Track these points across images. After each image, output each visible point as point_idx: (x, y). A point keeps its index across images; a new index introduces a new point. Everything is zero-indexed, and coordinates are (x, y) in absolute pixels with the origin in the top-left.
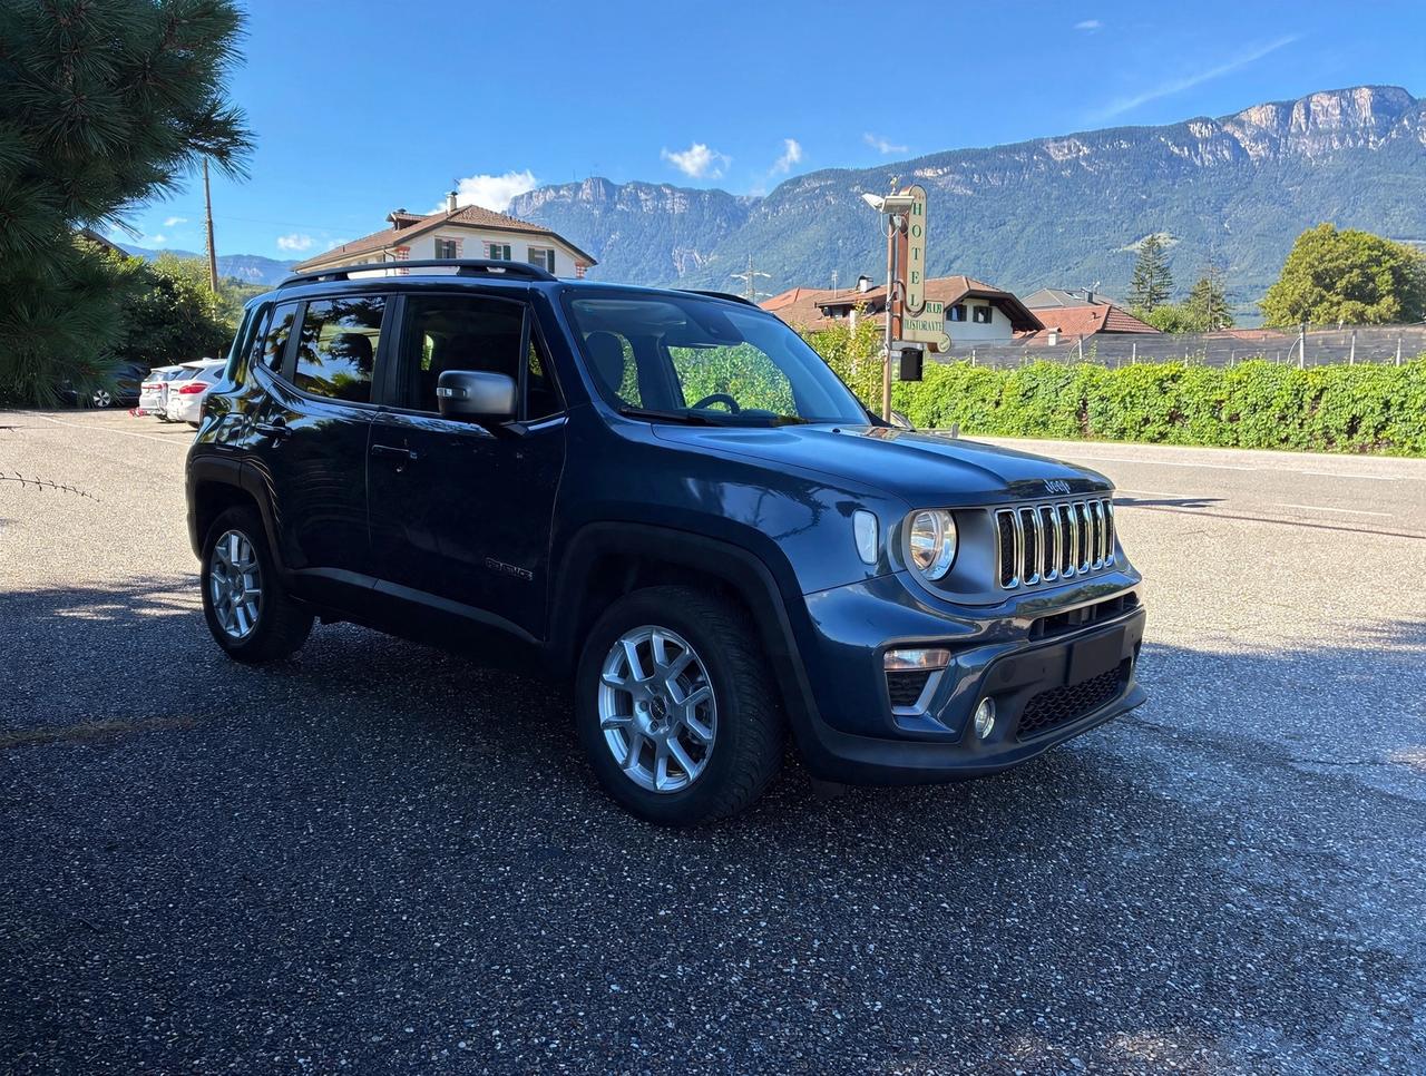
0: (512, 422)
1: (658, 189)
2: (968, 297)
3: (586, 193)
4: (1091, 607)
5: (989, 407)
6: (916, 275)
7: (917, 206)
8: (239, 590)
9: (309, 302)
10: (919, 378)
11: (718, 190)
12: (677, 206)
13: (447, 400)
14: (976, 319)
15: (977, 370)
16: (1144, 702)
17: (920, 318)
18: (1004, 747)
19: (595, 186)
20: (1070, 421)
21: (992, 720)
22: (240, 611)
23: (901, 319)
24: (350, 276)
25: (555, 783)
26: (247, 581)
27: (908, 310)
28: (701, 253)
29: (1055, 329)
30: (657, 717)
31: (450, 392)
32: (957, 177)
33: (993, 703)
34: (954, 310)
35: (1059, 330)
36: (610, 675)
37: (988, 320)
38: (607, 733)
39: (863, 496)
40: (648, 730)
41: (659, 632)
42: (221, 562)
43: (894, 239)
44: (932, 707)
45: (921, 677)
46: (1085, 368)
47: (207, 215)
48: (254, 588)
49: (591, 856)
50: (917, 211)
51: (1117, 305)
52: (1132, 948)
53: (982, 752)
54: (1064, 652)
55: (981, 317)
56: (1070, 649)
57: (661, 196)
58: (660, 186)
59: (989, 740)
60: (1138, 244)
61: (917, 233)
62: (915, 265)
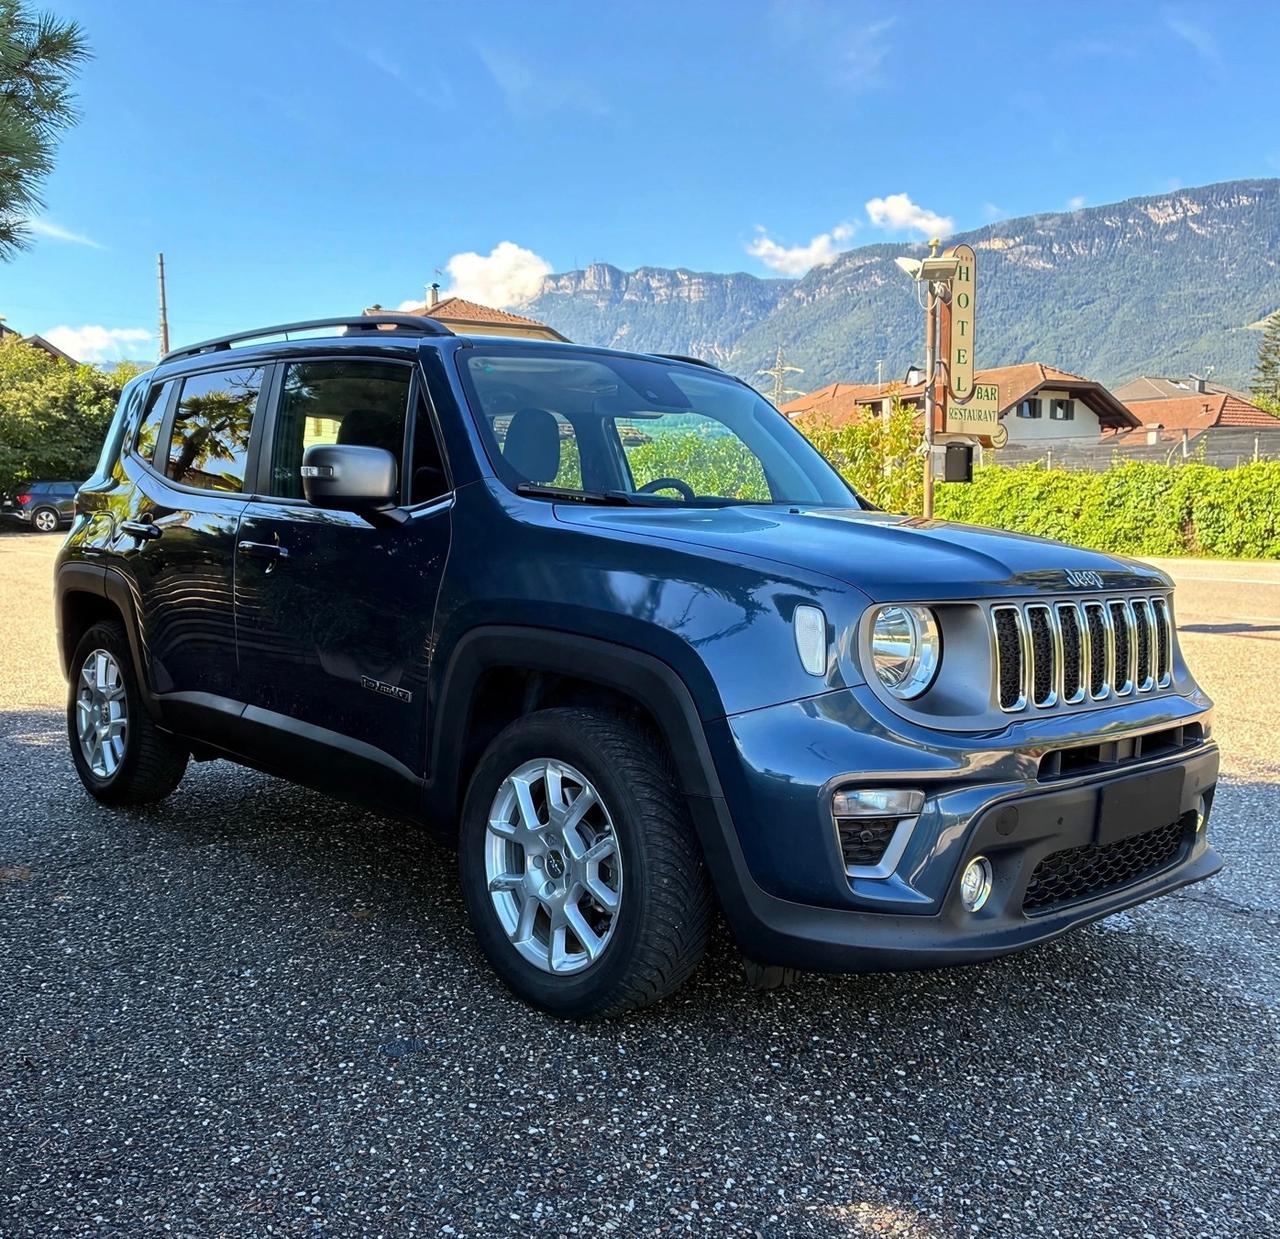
0: (390, 506)
1: (672, 274)
2: (1043, 389)
3: (590, 281)
4: (1134, 740)
5: (1067, 519)
6: (962, 353)
7: (964, 270)
8: (105, 720)
9: (185, 378)
10: (968, 478)
11: (743, 273)
12: (693, 293)
13: (312, 480)
14: (1053, 416)
15: (1055, 473)
16: (1216, 872)
17: (969, 406)
18: (1003, 924)
19: (599, 276)
20: (1171, 535)
21: (988, 886)
22: (106, 745)
23: (944, 408)
24: (233, 346)
25: (437, 960)
26: (114, 708)
27: (954, 397)
28: (722, 345)
29: (1157, 425)
30: (554, 875)
31: (315, 471)
32: (1031, 248)
33: (988, 865)
34: (1026, 405)
35: (1161, 427)
36: (499, 820)
37: (1069, 416)
38: (496, 896)
39: (820, 589)
40: (542, 892)
41: (555, 767)
42: (88, 689)
43: (934, 312)
44: (903, 868)
45: (887, 825)
46: (1188, 472)
47: (161, 317)
48: (122, 717)
49: (458, 1052)
50: (964, 276)
51: (1236, 395)
52: (1174, 1211)
53: (971, 929)
54: (1093, 797)
55: (1060, 413)
56: (1099, 793)
57: (675, 283)
58: (675, 271)
59: (982, 914)
60: (1263, 323)
61: (963, 303)
62: (961, 341)
